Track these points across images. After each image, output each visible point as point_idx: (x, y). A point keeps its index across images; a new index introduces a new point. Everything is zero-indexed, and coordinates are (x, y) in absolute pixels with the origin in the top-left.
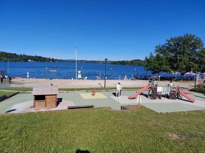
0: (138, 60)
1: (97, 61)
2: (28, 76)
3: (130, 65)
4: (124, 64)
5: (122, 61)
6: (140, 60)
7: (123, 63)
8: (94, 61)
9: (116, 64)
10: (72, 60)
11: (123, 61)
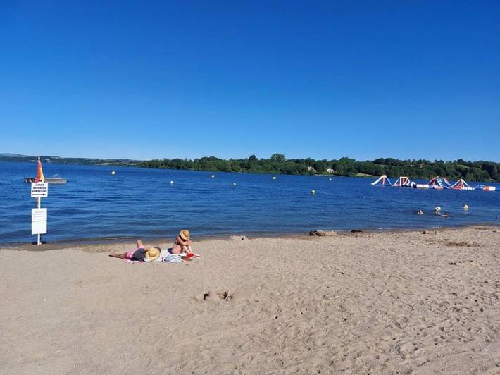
1: (90, 160)
2: (39, 223)
3: (198, 170)
4: (178, 168)
7: (177, 165)
8: (82, 159)
9: (157, 167)
10: (11, 156)
11: (177, 160)
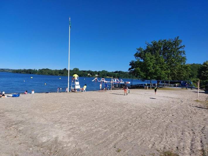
0: (47, 69)
4: (30, 73)
5: (28, 70)
6: (49, 69)
9: (20, 73)
11: (30, 70)
